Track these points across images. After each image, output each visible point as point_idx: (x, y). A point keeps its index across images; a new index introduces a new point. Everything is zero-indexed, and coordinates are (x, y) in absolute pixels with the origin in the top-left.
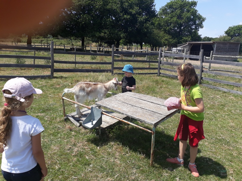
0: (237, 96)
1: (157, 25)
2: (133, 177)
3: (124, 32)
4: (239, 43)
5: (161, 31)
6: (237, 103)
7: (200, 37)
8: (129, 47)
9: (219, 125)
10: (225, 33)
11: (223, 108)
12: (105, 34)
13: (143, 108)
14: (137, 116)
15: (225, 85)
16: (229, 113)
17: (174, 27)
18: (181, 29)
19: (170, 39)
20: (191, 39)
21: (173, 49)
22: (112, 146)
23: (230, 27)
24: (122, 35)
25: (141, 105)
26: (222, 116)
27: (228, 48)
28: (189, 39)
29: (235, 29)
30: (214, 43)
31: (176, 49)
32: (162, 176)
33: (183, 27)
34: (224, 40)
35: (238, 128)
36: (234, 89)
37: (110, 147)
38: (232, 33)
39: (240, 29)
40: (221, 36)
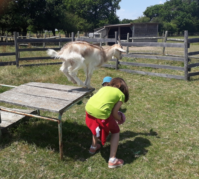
0: (155, 78)
1: (70, 8)
2: (41, 175)
3: (31, 17)
4: (157, 24)
5: (75, 15)
6: (155, 84)
7: (118, 19)
8: (39, 34)
9: (135, 109)
10: (144, 14)
11: (140, 91)
12: (7, 20)
13: (48, 97)
14: (40, 106)
15: (143, 68)
16: (146, 95)
17: (89, 9)
18: (96, 11)
19: (86, 23)
20: (108, 22)
21: (90, 34)
22: (16, 145)
23: (147, 8)
24: (28, 21)
25: (47, 94)
26: (139, 100)
27: (146, 30)
28: (107, 22)
29: (153, 9)
30: (132, 24)
31: (93, 34)
32: (73, 168)
33: (98, 9)
34: (143, 21)
35: (154, 109)
36: (153, 71)
37: (13, 147)
38: (150, 14)
39: (158, 8)
40: (139, 17)
